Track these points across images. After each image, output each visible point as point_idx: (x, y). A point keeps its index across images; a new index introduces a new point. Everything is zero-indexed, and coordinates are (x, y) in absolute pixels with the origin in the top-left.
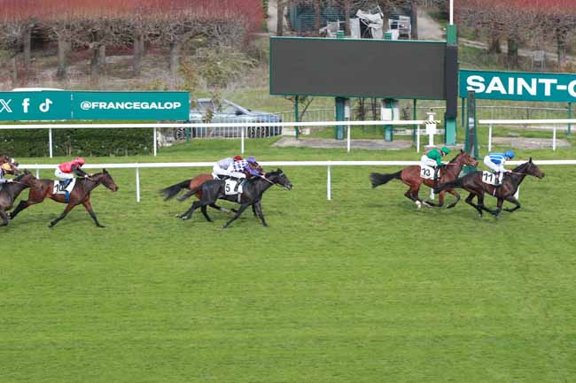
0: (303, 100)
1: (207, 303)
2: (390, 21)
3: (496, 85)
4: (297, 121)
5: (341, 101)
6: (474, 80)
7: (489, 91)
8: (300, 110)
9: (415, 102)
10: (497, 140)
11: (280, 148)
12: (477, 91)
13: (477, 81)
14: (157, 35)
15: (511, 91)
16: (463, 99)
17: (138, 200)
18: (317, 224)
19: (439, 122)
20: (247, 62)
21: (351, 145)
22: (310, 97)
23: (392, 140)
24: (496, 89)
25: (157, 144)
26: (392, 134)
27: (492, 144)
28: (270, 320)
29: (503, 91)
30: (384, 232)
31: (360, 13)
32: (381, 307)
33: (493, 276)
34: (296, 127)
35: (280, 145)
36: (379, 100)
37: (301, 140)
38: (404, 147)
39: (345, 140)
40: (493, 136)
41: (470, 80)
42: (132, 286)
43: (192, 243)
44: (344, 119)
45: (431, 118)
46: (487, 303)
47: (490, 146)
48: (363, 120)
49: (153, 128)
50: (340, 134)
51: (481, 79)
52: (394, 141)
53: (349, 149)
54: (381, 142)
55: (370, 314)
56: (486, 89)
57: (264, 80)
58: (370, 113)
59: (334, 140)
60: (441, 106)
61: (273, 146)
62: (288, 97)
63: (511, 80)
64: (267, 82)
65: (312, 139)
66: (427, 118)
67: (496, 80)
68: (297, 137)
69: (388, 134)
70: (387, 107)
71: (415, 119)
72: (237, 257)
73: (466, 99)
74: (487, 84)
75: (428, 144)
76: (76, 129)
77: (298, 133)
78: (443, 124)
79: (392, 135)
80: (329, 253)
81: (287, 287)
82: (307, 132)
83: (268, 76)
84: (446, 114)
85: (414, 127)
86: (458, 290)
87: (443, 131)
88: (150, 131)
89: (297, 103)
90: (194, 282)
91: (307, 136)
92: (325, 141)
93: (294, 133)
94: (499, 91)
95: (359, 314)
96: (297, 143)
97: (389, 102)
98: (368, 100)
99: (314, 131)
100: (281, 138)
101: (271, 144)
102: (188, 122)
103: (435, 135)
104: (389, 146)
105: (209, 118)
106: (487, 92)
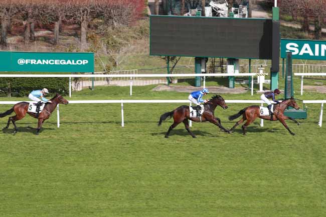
0: (173, 59)
2: (233, 9)
3: (306, 49)
4: (169, 73)
6: (291, 46)
7: (301, 53)
8: (171, 66)
9: (250, 60)
10: (307, 87)
11: (155, 91)
12: (293, 53)
13: (293, 46)
14: (71, 16)
15: (317, 54)
16: (283, 60)
17: (58, 126)
18: (182, 143)
19: (267, 74)
20: (134, 35)
22: (177, 58)
23: (234, 87)
24: (306, 52)
25: (72, 89)
26: (234, 83)
27: (303, 90)
29: (311, 54)
30: (228, 148)
31: (212, 4)
32: (227, 198)
34: (167, 77)
35: (157, 90)
36: (225, 60)
37: (171, 87)
38: (242, 92)
39: (202, 87)
40: (304, 84)
41: (288, 46)
42: (54, 183)
43: (96, 155)
44: (200, 72)
45: (261, 72)
46: (300, 196)
47: (302, 92)
48: (214, 73)
49: (68, 78)
50: (198, 83)
51: (296, 45)
52: (235, 88)
54: (225, 88)
55: (219, 202)
56: (299, 52)
57: (146, 48)
58: (219, 69)
59: (194, 87)
61: (151, 91)
62: (162, 57)
63: (317, 46)
64: (148, 49)
65: (179, 86)
66: (259, 72)
67: (306, 46)
68: (168, 85)
69: (231, 83)
70: (230, 64)
71: (250, 72)
72: (128, 164)
73: (285, 59)
74: (300, 48)
75: (259, 90)
76: (14, 78)
77: (170, 82)
78: (269, 77)
80: (191, 162)
81: (161, 184)
82: (176, 81)
83: (149, 45)
84: (271, 69)
85: (249, 78)
87: (269, 81)
88: (67, 79)
89: (168, 61)
91: (176, 84)
93: (167, 83)
94: (308, 54)
96: (168, 89)
97: (232, 61)
98: (218, 59)
99: (181, 80)
100: (157, 85)
101: (151, 89)
102: (93, 73)
103: (263, 84)
104: (232, 91)
105: (107, 70)
106: (300, 54)
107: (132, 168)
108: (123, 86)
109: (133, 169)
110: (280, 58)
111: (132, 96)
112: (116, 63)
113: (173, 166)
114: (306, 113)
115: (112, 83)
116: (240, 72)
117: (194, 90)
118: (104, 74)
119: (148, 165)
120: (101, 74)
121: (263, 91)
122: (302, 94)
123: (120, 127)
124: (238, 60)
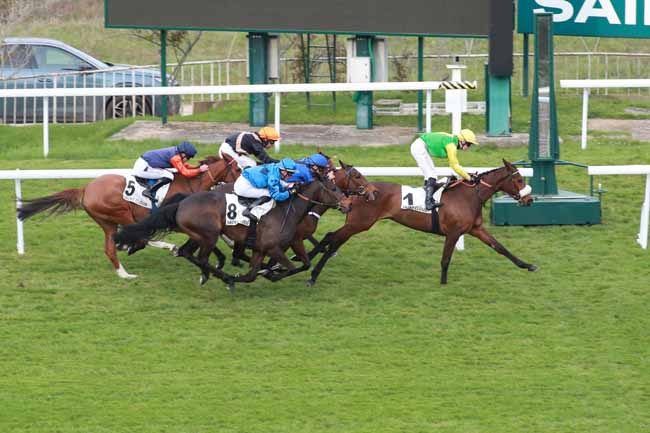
0: (176, 39)
3: (598, 5)
4: (165, 84)
5: (260, 42)
7: (581, 18)
8: (172, 64)
9: (421, 40)
10: (599, 124)
11: (123, 140)
12: (557, 18)
15: (631, 19)
16: (526, 37)
19: (475, 84)
22: (192, 34)
23: (371, 125)
24: (598, 13)
26: (370, 110)
27: (589, 133)
29: (614, 19)
33: (593, 410)
34: (162, 99)
35: (127, 138)
36: (343, 39)
37: (173, 127)
40: (592, 115)
44: (267, 80)
45: (456, 78)
47: (584, 138)
48: (307, 82)
50: (259, 114)
52: (376, 128)
54: (346, 130)
56: (576, 13)
58: (324, 68)
60: (477, 51)
61: (110, 140)
62: (143, 33)
65: (196, 124)
66: (447, 77)
68: (164, 120)
69: (362, 113)
70: (359, 54)
71: (420, 79)
72: (36, 373)
73: (531, 37)
74: (577, 3)
78: (482, 92)
79: (371, 114)
82: (188, 109)
84: (488, 68)
85: (420, 96)
87: (482, 105)
89: (164, 46)
91: (188, 119)
92: (227, 128)
94: (605, 19)
96: (164, 134)
97: (366, 44)
98: (320, 40)
99: (204, 106)
100: (129, 122)
103: (464, 115)
104: (365, 139)
106: (577, 21)
110: (515, 32)
111: (49, 156)
113: (180, 377)
114: (597, 205)
122: (584, 146)
123: (13, 254)
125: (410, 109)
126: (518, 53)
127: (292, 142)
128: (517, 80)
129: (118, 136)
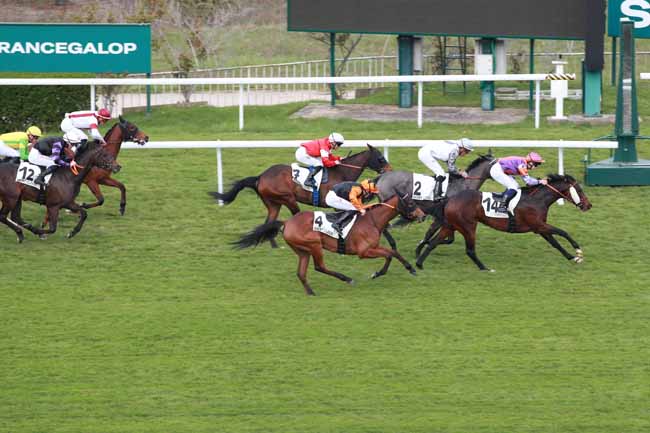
0: (342, 40)
1: (179, 372)
4: (333, 75)
5: (407, 43)
6: (632, 7)
8: (339, 58)
9: (532, 42)
11: (305, 121)
12: (638, 25)
13: (639, 8)
16: (615, 40)
19: (574, 76)
21: (424, 115)
22: (354, 36)
23: (493, 108)
28: (286, 400)
34: (332, 86)
35: (304, 116)
36: (471, 41)
37: (340, 108)
38: (513, 120)
39: (414, 108)
41: (625, 7)
44: (412, 72)
45: (560, 71)
48: (444, 74)
49: (88, 87)
50: (406, 99)
52: (497, 110)
53: (420, 123)
54: (473, 111)
57: (278, 12)
58: (456, 64)
59: (395, 109)
60: (576, 50)
61: (290, 118)
62: (317, 35)
64: (284, 15)
65: (358, 106)
66: (553, 71)
68: (333, 103)
69: (486, 98)
70: (484, 53)
71: (532, 72)
73: (618, 39)
75: (555, 115)
77: (335, 97)
78: (579, 82)
79: (493, 99)
82: (351, 95)
83: (285, 5)
84: (584, 64)
85: (531, 85)
86: (604, 352)
87: (579, 92)
88: (85, 90)
89: (333, 45)
90: (158, 337)
91: (351, 102)
92: (382, 109)
93: (329, 98)
95: (436, 391)
96: (333, 113)
97: (489, 44)
98: (454, 40)
99: (363, 92)
100: (306, 104)
101: (290, 114)
102: (149, 76)
103: (565, 100)
104: (488, 118)
105: (185, 69)
107: (244, 306)
108: (222, 105)
109: (244, 310)
110: (606, 36)
111: (245, 130)
112: (204, 50)
115: (195, 98)
116: (508, 72)
117: (393, 114)
118: (176, 76)
119: (281, 298)
120: (167, 76)
121: (565, 118)
124: (502, 42)
125: (523, 95)
126: (608, 53)
127: (431, 120)
128: (607, 73)
129: (296, 115)
